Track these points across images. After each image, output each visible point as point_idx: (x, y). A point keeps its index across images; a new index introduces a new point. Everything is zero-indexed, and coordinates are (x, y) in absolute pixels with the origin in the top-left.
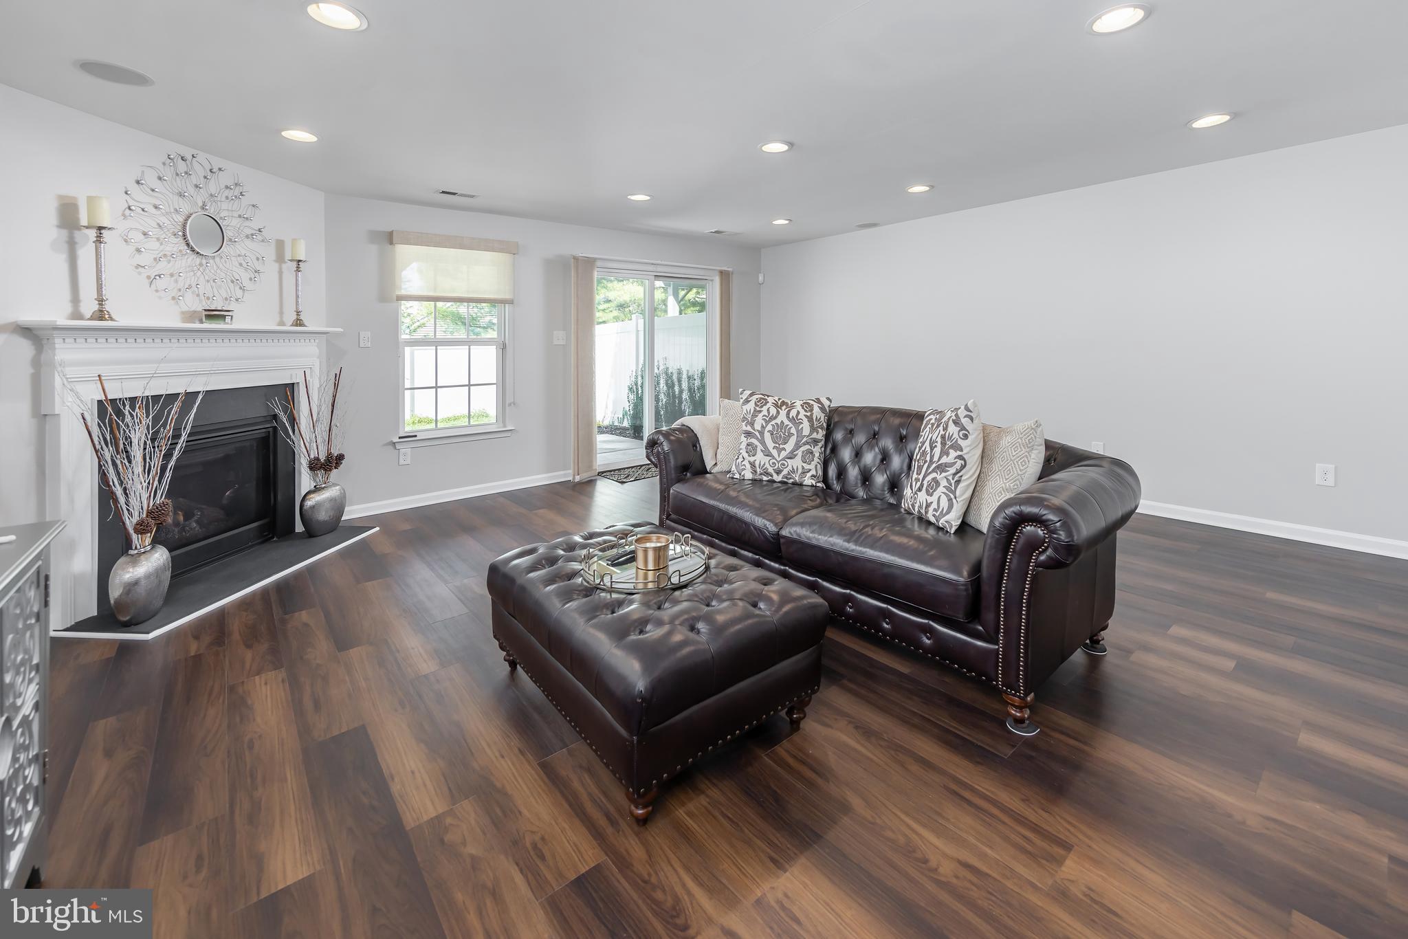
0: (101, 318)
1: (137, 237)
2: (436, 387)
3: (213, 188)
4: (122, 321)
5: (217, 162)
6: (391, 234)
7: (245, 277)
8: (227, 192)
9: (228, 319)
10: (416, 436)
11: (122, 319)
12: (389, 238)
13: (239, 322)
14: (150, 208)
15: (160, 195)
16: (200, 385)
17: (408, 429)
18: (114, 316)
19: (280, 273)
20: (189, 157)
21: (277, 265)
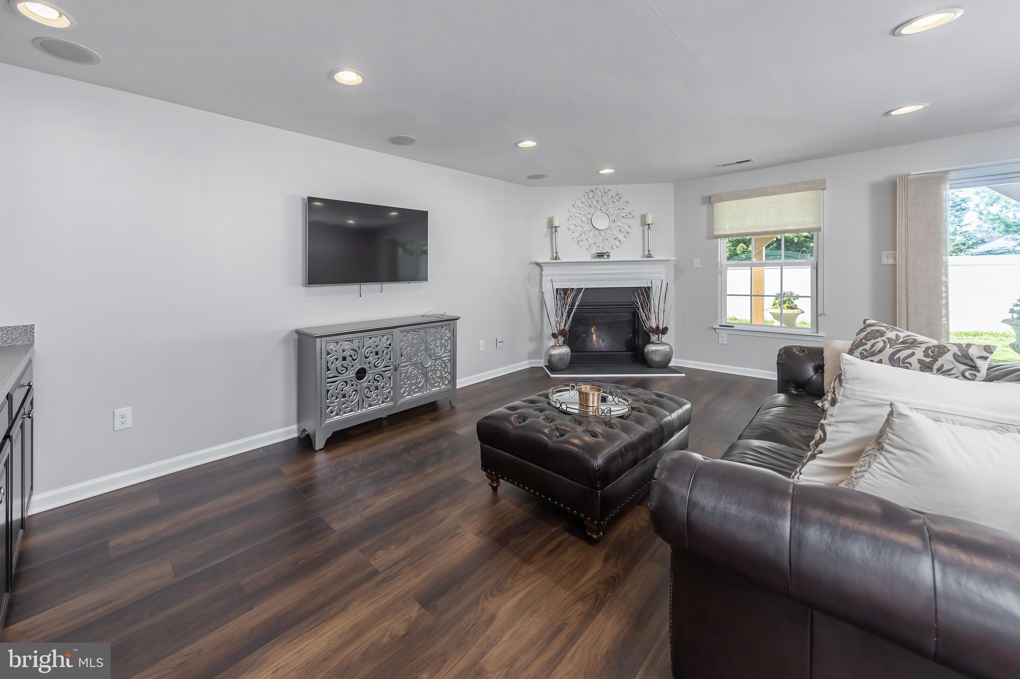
0: (556, 259)
1: (572, 227)
2: (751, 296)
3: (605, 200)
4: (563, 260)
5: (607, 187)
6: (710, 197)
7: (621, 236)
8: (612, 199)
9: (605, 256)
10: (733, 327)
11: (563, 259)
12: (709, 201)
13: (612, 259)
14: (578, 215)
15: (582, 209)
16: (583, 285)
17: (729, 322)
18: (560, 258)
19: (644, 231)
20: (594, 190)
21: (642, 227)
